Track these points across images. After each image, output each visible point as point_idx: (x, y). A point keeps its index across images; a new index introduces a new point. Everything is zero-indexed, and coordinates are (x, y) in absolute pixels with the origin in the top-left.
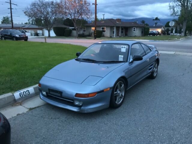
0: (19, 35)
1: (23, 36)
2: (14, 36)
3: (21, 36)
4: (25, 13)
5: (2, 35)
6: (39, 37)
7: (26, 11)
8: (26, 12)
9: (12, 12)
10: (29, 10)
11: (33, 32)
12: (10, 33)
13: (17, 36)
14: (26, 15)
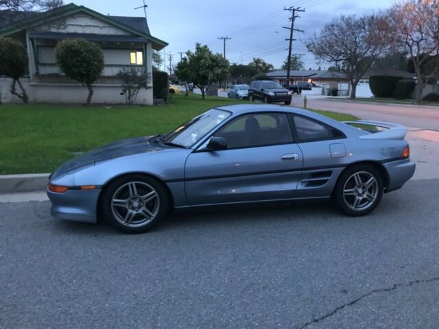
0: (275, 93)
1: (281, 94)
2: (265, 95)
3: (278, 95)
4: (308, 46)
5: (251, 91)
6: (337, 97)
7: (311, 42)
8: (310, 45)
9: (292, 47)
10: (316, 41)
11: (327, 86)
12: (260, 88)
13: (271, 94)
14: (312, 51)
